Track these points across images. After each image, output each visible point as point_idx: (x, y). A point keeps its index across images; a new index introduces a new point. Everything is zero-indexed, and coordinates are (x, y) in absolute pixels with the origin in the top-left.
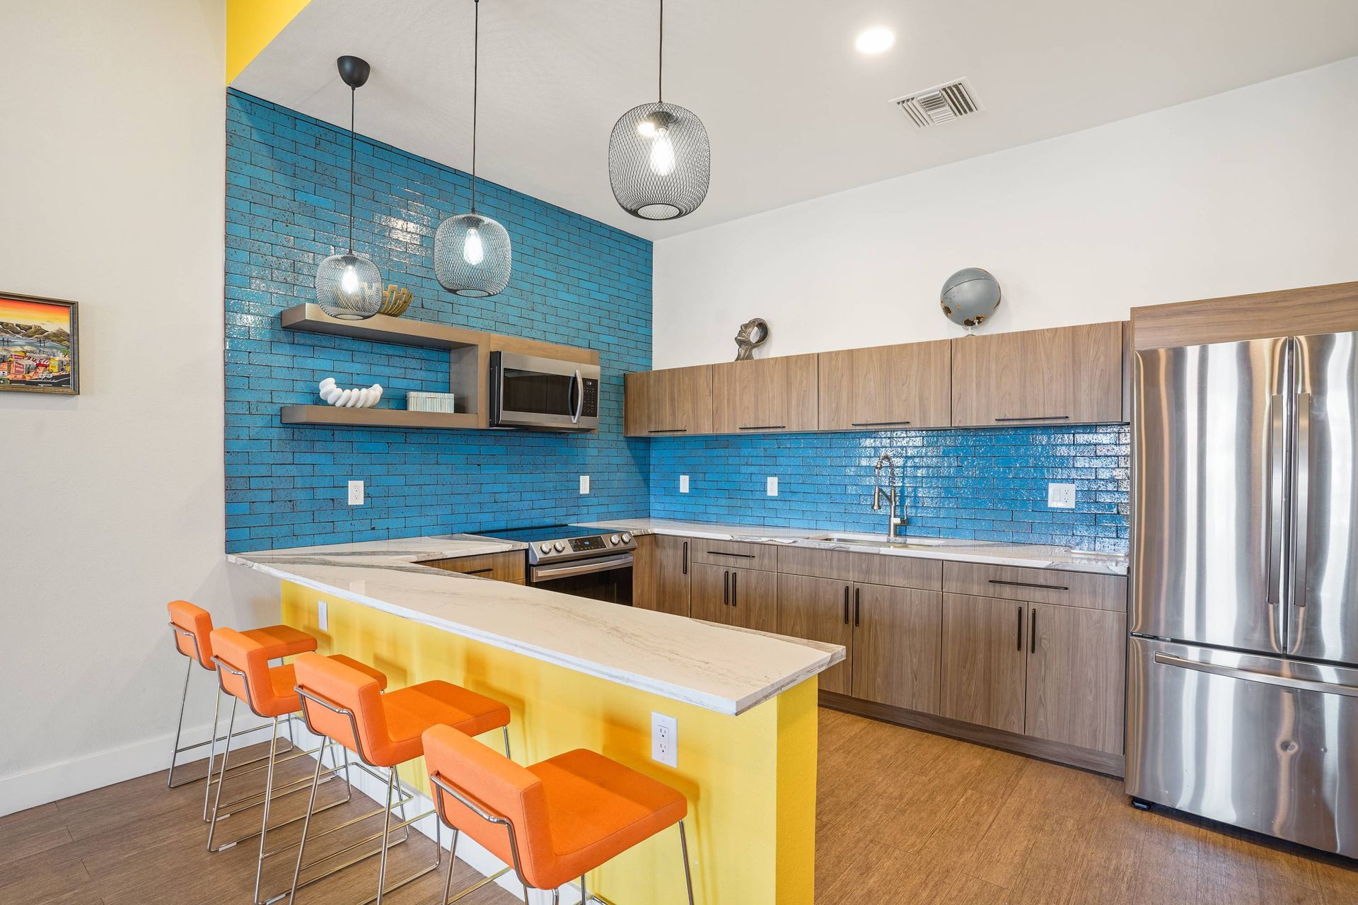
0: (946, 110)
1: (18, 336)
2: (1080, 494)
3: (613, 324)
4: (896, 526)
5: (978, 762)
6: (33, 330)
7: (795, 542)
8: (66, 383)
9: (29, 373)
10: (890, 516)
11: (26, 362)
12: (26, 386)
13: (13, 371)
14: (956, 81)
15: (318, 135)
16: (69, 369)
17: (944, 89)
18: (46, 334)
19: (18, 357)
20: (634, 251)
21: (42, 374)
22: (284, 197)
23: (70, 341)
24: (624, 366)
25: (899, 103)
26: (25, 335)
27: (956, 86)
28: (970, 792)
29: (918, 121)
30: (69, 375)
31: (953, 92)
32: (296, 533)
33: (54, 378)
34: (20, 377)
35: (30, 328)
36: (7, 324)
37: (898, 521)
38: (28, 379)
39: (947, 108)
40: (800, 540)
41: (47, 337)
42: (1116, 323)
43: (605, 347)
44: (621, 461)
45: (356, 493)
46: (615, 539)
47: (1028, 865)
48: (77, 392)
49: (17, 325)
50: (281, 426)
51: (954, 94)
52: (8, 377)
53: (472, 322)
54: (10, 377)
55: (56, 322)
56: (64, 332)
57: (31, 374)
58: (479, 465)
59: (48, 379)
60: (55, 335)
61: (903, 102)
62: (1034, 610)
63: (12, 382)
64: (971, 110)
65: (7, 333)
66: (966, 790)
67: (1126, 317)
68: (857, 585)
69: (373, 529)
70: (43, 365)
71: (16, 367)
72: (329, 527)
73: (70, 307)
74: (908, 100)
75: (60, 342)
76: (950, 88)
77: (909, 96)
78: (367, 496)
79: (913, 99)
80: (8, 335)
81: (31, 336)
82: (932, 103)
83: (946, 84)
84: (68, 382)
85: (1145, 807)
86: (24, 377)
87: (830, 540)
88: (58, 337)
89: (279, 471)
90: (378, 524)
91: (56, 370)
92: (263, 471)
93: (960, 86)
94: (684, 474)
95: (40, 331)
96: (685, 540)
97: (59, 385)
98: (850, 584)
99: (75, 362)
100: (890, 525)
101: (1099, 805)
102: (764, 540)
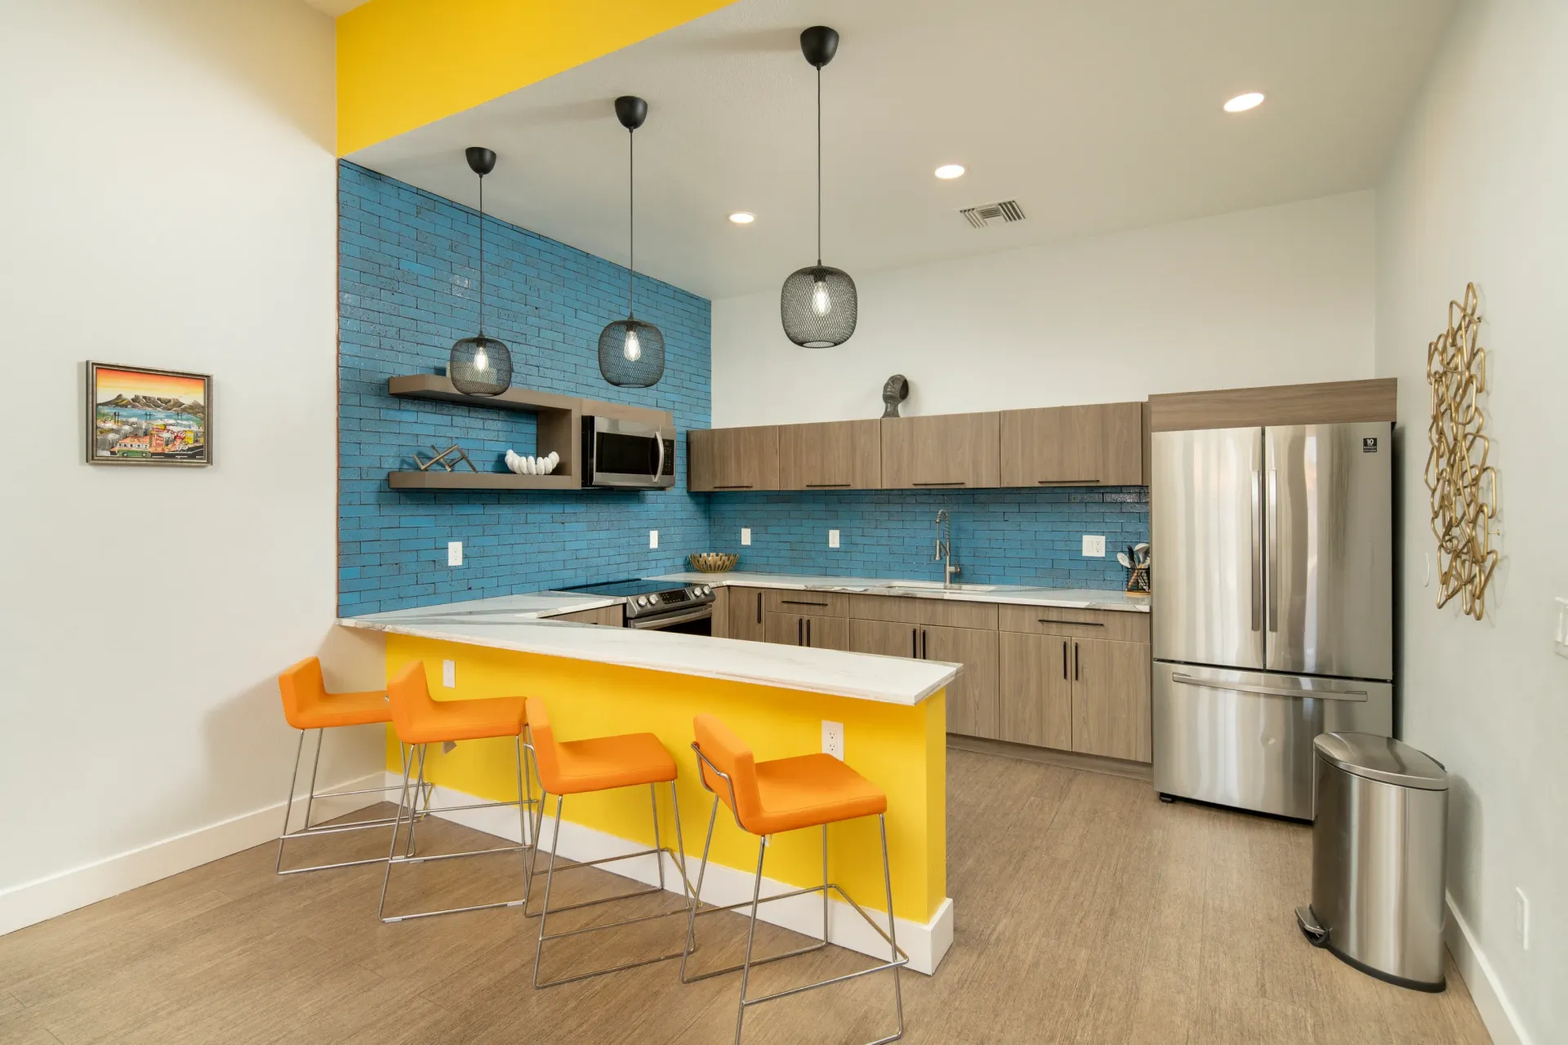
0: (1000, 219)
1: (158, 409)
2: (1110, 546)
3: (678, 382)
4: (951, 574)
5: (1036, 777)
6: (172, 403)
7: (865, 590)
8: (200, 454)
9: (167, 445)
10: (945, 565)
11: (166, 435)
12: (165, 459)
13: (154, 444)
14: (1010, 199)
15: (419, 204)
16: (202, 441)
17: (1000, 205)
18: (183, 407)
19: (159, 430)
20: (694, 310)
21: (179, 446)
22: (390, 266)
23: (203, 413)
24: (688, 423)
25: (961, 211)
26: (164, 409)
27: (1010, 203)
28: (1032, 798)
29: (974, 224)
30: (201, 447)
31: (1007, 207)
32: (402, 595)
33: (189, 449)
34: (159, 450)
35: (170, 401)
36: (150, 399)
37: (952, 569)
38: (166, 451)
39: (1001, 217)
40: (870, 589)
41: (184, 410)
42: (1136, 403)
43: (670, 405)
44: (684, 515)
45: (455, 554)
46: (698, 591)
47: (1085, 845)
48: (210, 461)
49: (159, 399)
50: (388, 490)
51: (1008, 209)
52: (150, 450)
53: (556, 384)
54: (152, 450)
55: (192, 395)
56: (199, 405)
57: (170, 446)
58: (563, 523)
59: (184, 451)
60: (191, 407)
61: (965, 211)
62: (1076, 644)
63: (153, 454)
64: (1019, 217)
65: (149, 406)
66: (1029, 797)
67: (1145, 399)
68: (924, 628)
69: (470, 589)
70: (180, 438)
71: (157, 440)
72: (431, 589)
73: (205, 380)
74: (969, 210)
75: (195, 414)
76: (1005, 204)
77: (972, 207)
78: (465, 557)
79: (973, 209)
80: (150, 409)
81: (169, 410)
82: (988, 213)
83: (1001, 201)
84: (201, 453)
85: (1169, 799)
86: (163, 450)
87: (892, 587)
88: (193, 409)
89: (386, 534)
90: (474, 583)
91: (191, 441)
92: (373, 535)
93: (1014, 204)
94: (746, 527)
95: (178, 404)
96: (759, 591)
97: (192, 456)
98: (917, 627)
99: (208, 433)
100: (945, 572)
101: (1135, 802)
102: (837, 589)
